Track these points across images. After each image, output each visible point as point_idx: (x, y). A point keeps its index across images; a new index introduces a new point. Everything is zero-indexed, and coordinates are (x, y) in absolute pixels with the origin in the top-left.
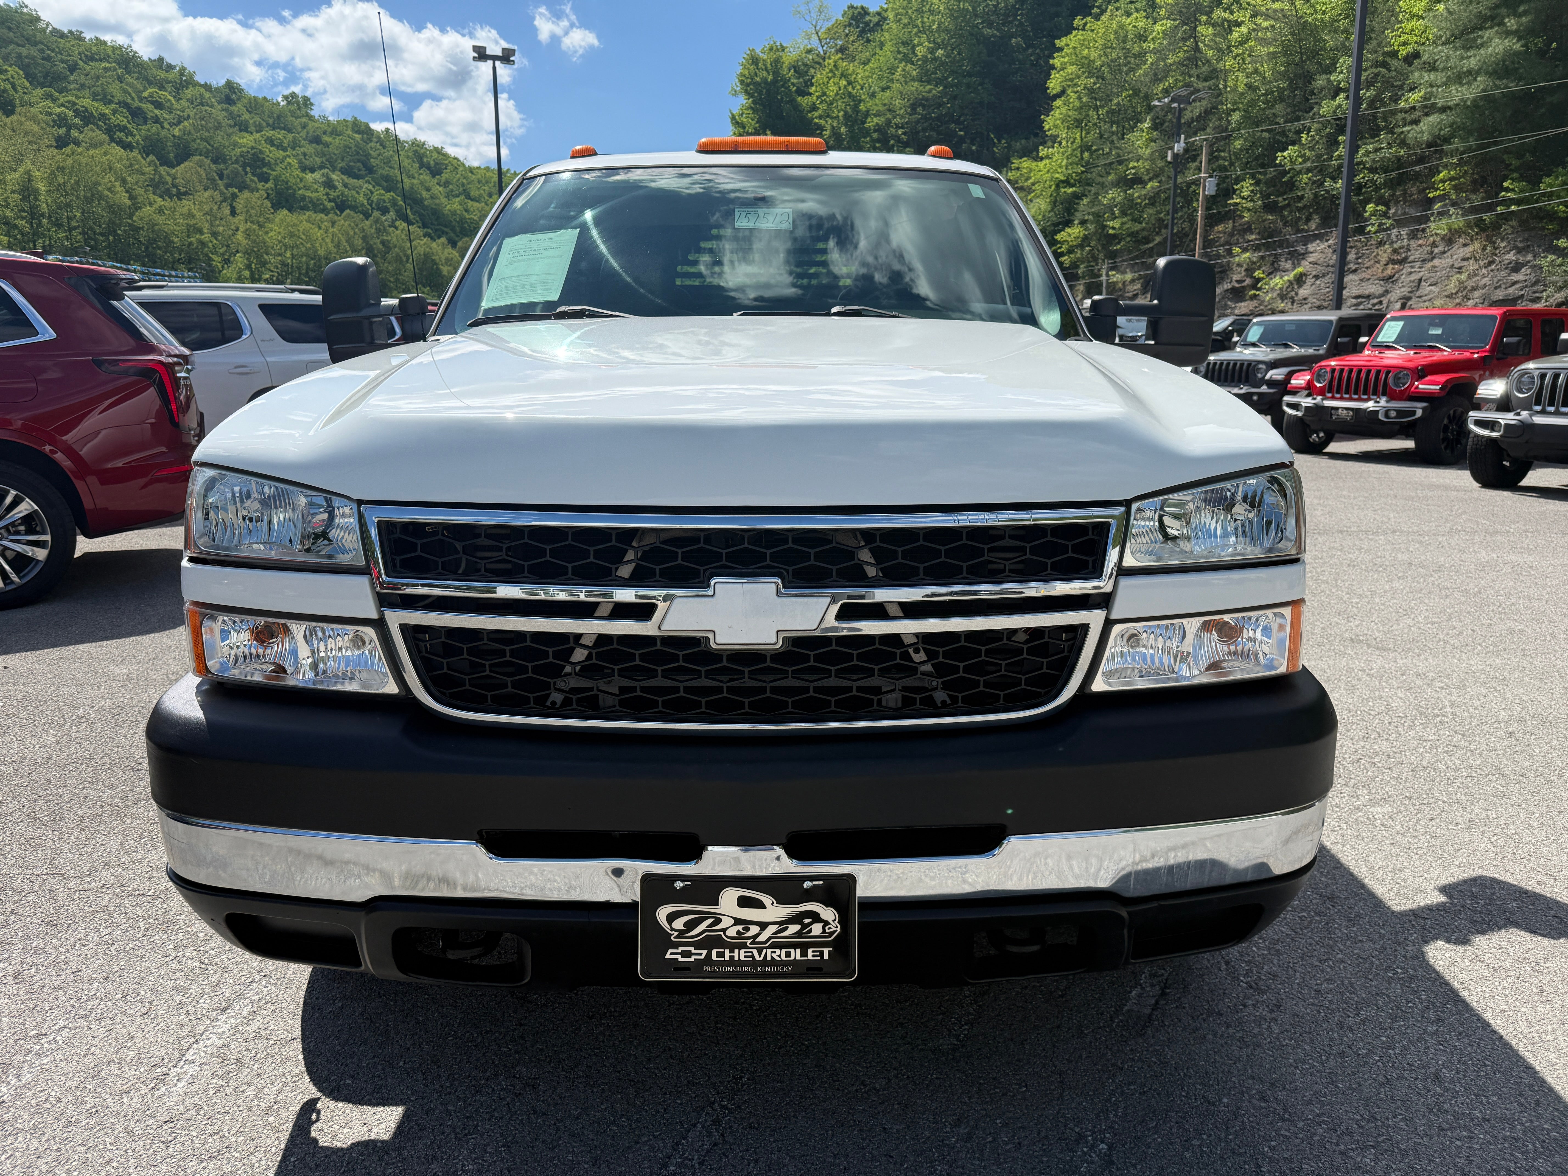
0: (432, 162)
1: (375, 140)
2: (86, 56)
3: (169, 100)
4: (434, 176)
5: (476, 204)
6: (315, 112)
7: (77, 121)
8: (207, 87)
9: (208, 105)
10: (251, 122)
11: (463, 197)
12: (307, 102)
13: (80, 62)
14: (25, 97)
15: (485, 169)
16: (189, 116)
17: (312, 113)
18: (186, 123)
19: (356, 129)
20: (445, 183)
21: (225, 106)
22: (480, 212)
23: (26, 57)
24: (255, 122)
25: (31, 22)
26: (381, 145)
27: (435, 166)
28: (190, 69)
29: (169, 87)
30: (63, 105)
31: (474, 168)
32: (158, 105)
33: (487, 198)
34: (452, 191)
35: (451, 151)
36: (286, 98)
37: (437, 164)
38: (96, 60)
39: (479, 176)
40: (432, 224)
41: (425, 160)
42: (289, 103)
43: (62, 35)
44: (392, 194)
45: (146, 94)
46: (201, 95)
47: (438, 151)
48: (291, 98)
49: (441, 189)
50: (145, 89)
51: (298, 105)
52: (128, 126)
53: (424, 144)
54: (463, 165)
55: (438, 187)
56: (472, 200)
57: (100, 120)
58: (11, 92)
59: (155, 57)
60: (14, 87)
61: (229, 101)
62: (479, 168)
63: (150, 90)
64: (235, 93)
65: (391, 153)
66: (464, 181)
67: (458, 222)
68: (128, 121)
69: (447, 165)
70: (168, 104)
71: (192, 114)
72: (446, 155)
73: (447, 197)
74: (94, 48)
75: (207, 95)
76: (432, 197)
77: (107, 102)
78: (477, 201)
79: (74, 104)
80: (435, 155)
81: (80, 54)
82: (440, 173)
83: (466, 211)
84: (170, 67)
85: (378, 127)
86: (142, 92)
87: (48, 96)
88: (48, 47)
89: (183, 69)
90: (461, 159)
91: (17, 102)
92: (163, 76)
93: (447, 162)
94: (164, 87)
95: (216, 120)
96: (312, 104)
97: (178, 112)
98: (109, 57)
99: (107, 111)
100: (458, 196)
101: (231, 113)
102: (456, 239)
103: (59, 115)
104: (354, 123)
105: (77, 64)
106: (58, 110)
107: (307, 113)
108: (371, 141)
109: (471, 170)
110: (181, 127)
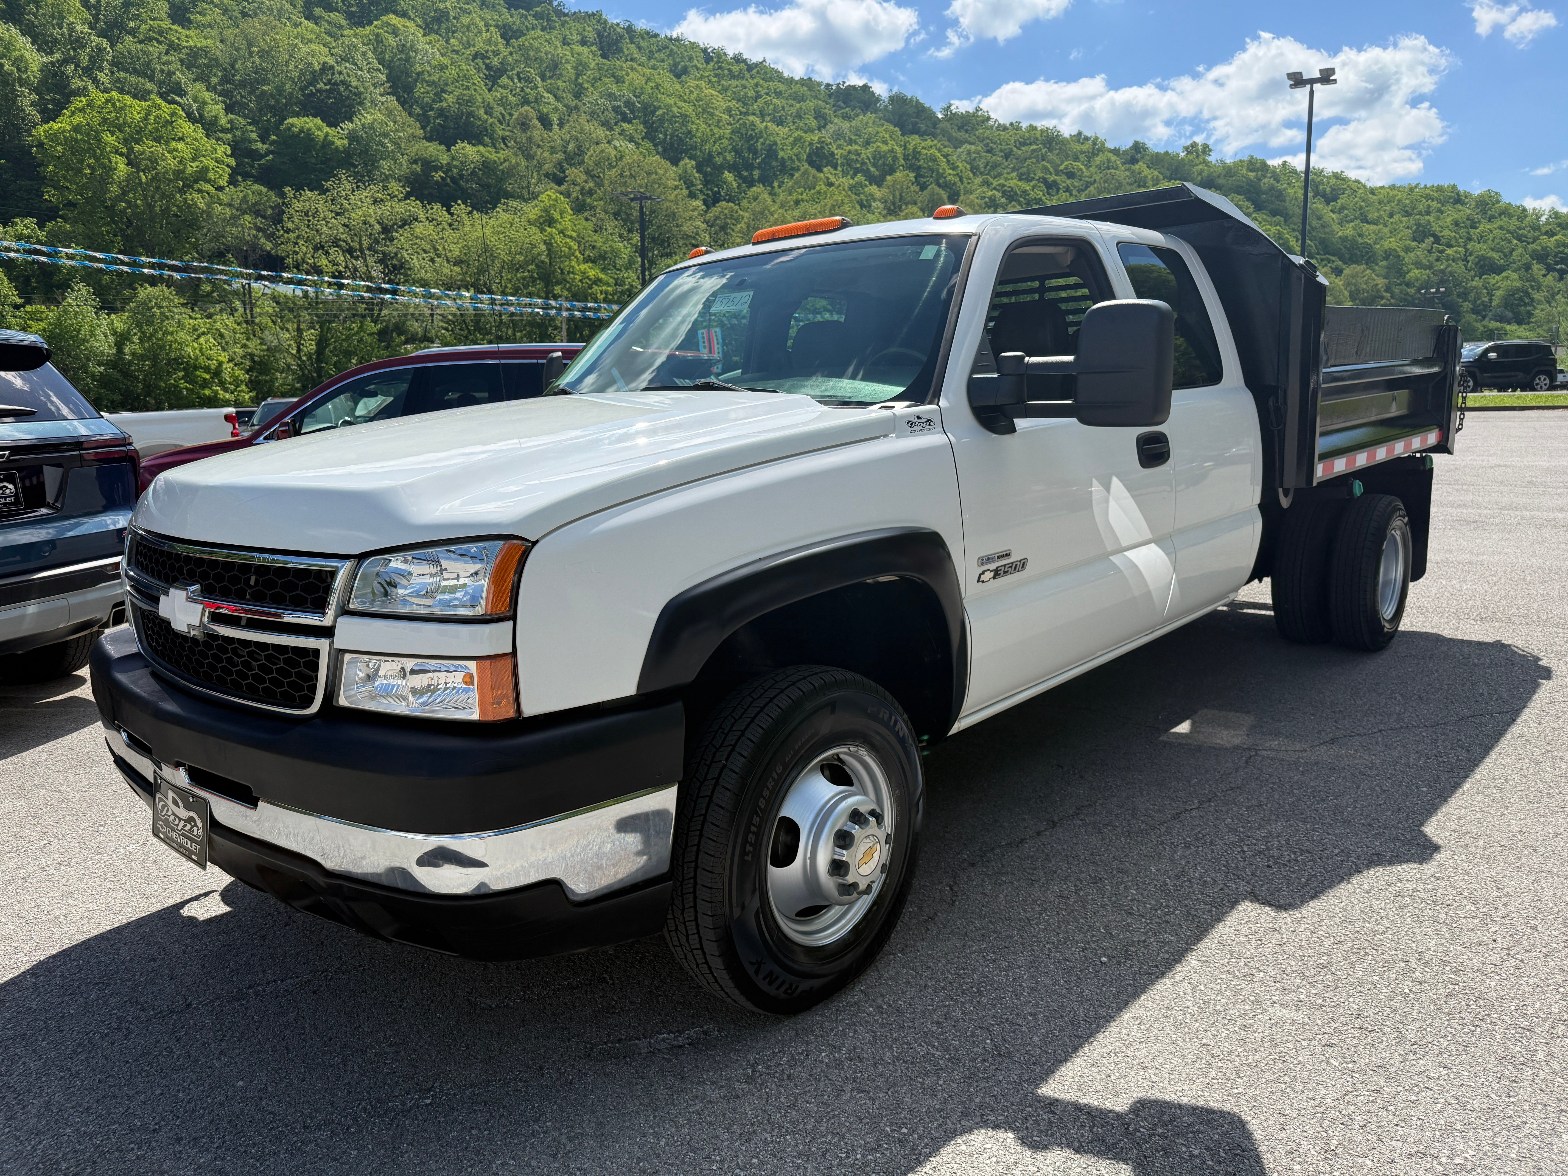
0: (1328, 189)
1: (1269, 175)
2: (1020, 143)
3: (1081, 169)
4: (1328, 204)
5: (1373, 227)
6: (1212, 158)
7: (1003, 200)
8: (1116, 152)
9: (1113, 168)
10: (1149, 177)
11: (1357, 222)
12: (1206, 149)
13: (1015, 149)
14: (969, 187)
15: (1389, 187)
16: (1095, 181)
17: (1209, 159)
18: (1092, 188)
19: (1251, 167)
20: (1340, 209)
21: (1128, 166)
22: (1376, 235)
23: (974, 153)
24: (1153, 177)
25: (983, 122)
26: (1274, 179)
27: (1331, 193)
28: (1102, 137)
29: (1082, 157)
30: (995, 189)
31: (1376, 189)
32: (1071, 175)
33: (1386, 218)
34: (1347, 216)
35: (1352, 175)
36: (1186, 148)
37: (1333, 190)
38: (1027, 145)
39: (1382, 196)
40: (1318, 254)
41: (1321, 187)
42: (1189, 153)
43: (1005, 128)
44: (1278, 228)
45: (1062, 167)
46: (1109, 160)
47: (1336, 176)
48: (1191, 149)
49: (1334, 216)
50: (1062, 162)
51: (1197, 153)
52: (1043, 198)
53: (1322, 171)
54: (1365, 186)
55: (1331, 214)
56: (1369, 223)
57: (1021, 196)
58: (959, 183)
59: (1074, 133)
60: (961, 180)
61: (1134, 161)
62: (1383, 187)
63: (1066, 163)
64: (1140, 152)
65: (1285, 185)
66: (1363, 204)
67: (1349, 249)
68: (1044, 195)
69: (1345, 189)
70: (1080, 173)
71: (1098, 178)
72: (1345, 180)
73: (1341, 224)
74: (1027, 135)
75: (1114, 158)
76: (1322, 226)
77: (1029, 180)
78: (1375, 224)
79: (1004, 186)
80: (1333, 181)
81: (1015, 142)
82: (1335, 199)
83: (1360, 235)
84: (1087, 139)
85: (1274, 162)
86: (1059, 166)
87: (986, 183)
88: (991, 140)
89: (1097, 138)
90: (1363, 181)
91: (962, 192)
92: (1078, 148)
93: (1345, 186)
94: (1078, 158)
95: (1117, 180)
96: (1210, 150)
97: (1087, 179)
98: (1037, 139)
99: (1028, 188)
100: (1352, 221)
101: (1133, 172)
102: (1344, 267)
103: (990, 198)
104: (1250, 161)
105: (1012, 151)
106: (990, 193)
107: (1204, 159)
108: (1265, 177)
109: (1372, 191)
110: (1087, 192)
